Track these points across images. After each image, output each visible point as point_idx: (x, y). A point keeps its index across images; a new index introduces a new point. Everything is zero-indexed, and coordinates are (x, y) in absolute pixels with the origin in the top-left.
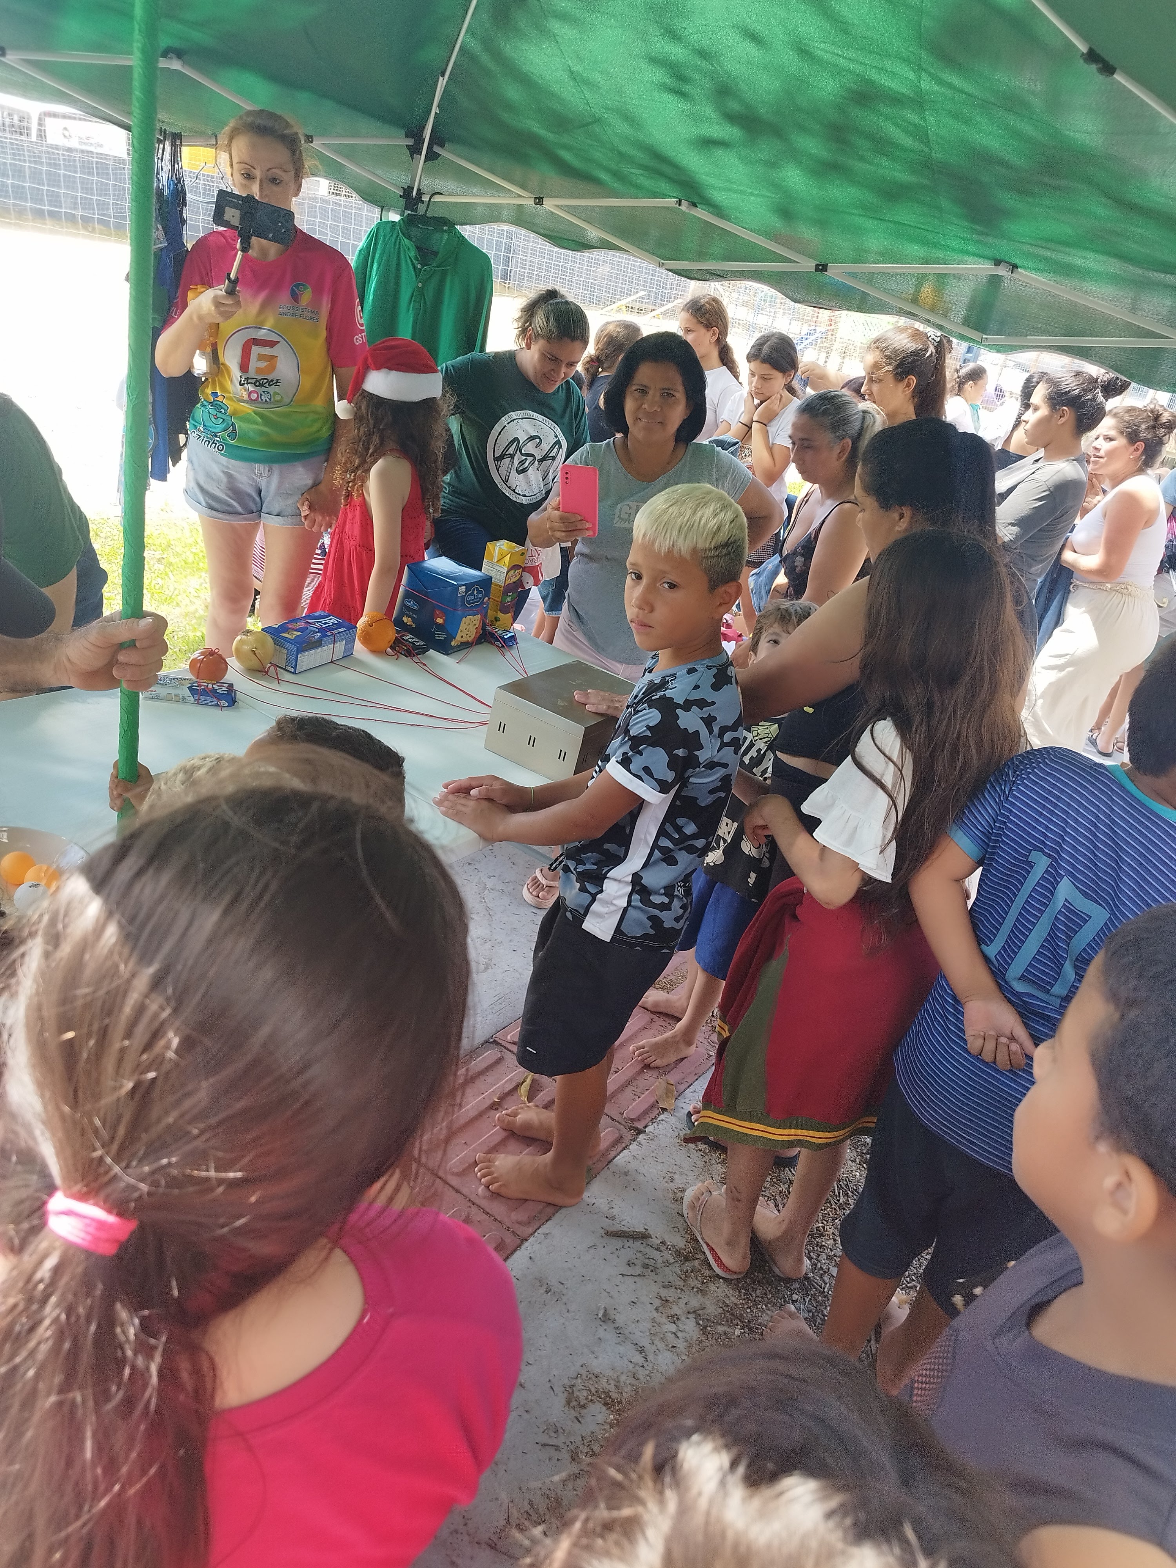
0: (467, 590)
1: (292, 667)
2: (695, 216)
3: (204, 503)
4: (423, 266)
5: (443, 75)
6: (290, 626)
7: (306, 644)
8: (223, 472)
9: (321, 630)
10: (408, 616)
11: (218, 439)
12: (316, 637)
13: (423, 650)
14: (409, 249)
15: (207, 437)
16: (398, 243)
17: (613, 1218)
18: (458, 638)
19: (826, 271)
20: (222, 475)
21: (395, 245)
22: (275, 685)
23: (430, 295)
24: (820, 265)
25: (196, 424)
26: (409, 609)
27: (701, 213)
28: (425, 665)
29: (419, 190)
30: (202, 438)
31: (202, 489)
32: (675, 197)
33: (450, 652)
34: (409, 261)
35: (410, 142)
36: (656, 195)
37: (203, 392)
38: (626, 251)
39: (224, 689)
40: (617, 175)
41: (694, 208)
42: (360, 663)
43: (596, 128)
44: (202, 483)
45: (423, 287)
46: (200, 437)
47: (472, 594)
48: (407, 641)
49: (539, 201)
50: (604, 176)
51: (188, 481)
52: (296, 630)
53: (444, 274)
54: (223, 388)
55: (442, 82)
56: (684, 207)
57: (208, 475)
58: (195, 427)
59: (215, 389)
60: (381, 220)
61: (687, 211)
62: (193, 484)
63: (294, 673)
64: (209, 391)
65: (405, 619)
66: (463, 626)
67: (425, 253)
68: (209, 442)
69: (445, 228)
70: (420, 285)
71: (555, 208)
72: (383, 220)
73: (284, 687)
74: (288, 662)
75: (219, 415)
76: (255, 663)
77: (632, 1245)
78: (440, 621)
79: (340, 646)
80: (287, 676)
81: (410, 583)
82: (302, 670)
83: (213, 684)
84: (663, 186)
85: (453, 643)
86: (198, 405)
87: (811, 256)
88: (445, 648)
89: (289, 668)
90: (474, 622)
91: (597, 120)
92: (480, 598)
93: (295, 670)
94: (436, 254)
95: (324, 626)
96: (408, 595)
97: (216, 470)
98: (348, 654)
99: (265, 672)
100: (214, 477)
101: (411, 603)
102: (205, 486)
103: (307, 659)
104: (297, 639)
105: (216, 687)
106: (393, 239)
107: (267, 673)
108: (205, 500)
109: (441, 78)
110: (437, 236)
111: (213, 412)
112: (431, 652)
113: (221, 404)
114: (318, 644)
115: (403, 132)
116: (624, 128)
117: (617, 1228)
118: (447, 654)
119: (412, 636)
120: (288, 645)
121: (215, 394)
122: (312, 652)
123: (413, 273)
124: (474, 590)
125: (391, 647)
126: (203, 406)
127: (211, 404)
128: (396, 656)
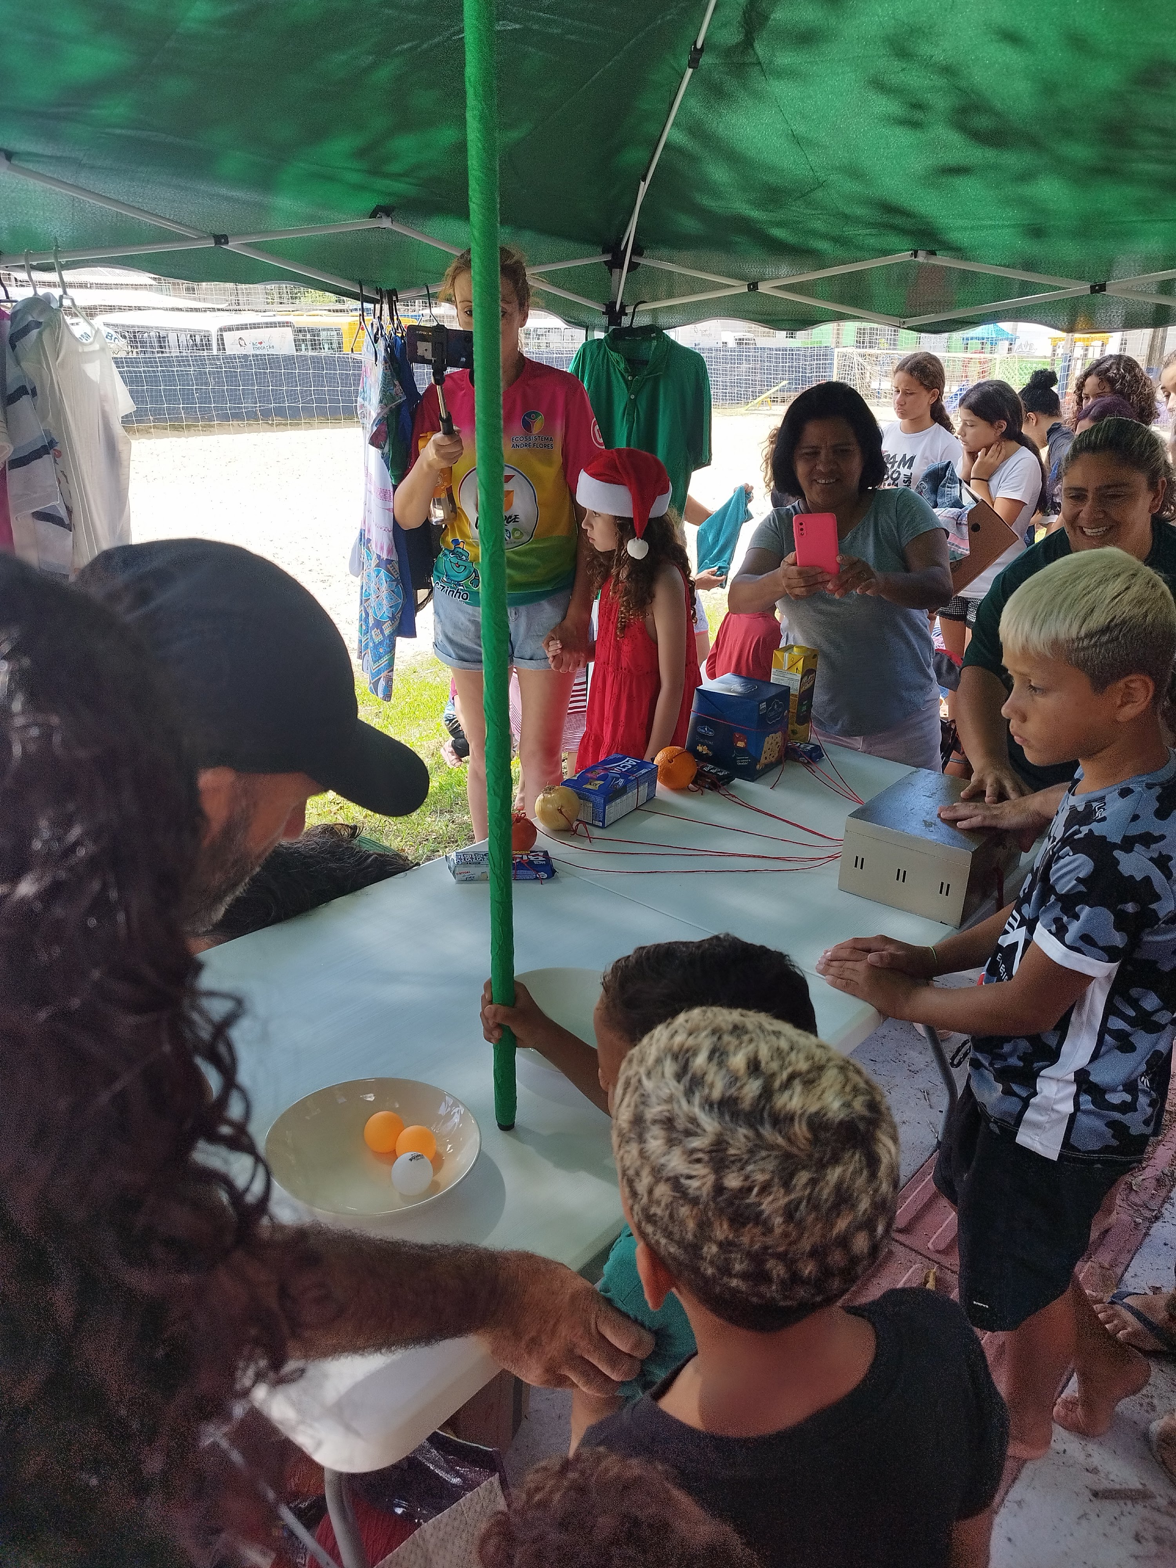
0: (768, 706)
1: (600, 820)
2: (934, 265)
3: (454, 655)
4: (634, 377)
5: (644, 180)
6: (589, 775)
7: (612, 794)
8: (470, 620)
9: (623, 775)
10: (703, 744)
11: (462, 588)
12: (620, 784)
13: (728, 779)
14: (618, 362)
15: (451, 587)
16: (605, 361)
17: (1095, 1471)
18: (763, 761)
19: (1105, 290)
20: (468, 623)
21: (603, 360)
22: (586, 844)
23: (643, 405)
24: (1096, 286)
25: (439, 575)
26: (703, 736)
27: (942, 260)
28: (734, 796)
29: (621, 303)
30: (446, 588)
31: (451, 641)
32: (911, 250)
33: (755, 777)
34: (619, 375)
35: (608, 257)
36: (885, 253)
37: (444, 541)
38: (858, 317)
39: (541, 858)
40: (839, 240)
41: (934, 257)
42: (664, 804)
43: (819, 194)
44: (450, 635)
45: (635, 399)
46: (444, 587)
47: (773, 709)
48: (709, 772)
49: (754, 287)
50: (823, 245)
51: (436, 634)
52: (598, 779)
53: (656, 381)
54: (463, 534)
55: (643, 187)
56: (921, 258)
57: (456, 626)
58: (439, 578)
59: (455, 535)
60: (586, 339)
61: (925, 261)
62: (441, 637)
63: (603, 827)
64: (450, 539)
65: (700, 748)
66: (766, 746)
67: (634, 364)
68: (454, 592)
69: (653, 335)
70: (633, 397)
71: (775, 290)
72: (589, 340)
73: (598, 846)
74: (595, 817)
75: (460, 562)
76: (562, 822)
77: (1133, 1511)
78: (741, 744)
79: (644, 789)
80: (596, 833)
81: (700, 709)
82: (609, 823)
83: (528, 855)
84: (893, 240)
85: (758, 767)
86: (440, 555)
87: (1081, 278)
88: (751, 775)
89: (597, 823)
90: (777, 740)
91: (821, 185)
92: (781, 712)
93: (604, 824)
94: (646, 363)
95: (624, 770)
96: (699, 721)
97: (463, 619)
98: (651, 798)
99: (573, 831)
100: (462, 627)
101: (705, 730)
102: (454, 638)
103: (614, 809)
104: (601, 791)
105: (532, 858)
106: (601, 356)
107: (575, 831)
108: (454, 651)
109: (642, 183)
110: (645, 345)
111: (454, 560)
112: (737, 781)
113: (461, 551)
114: (623, 791)
115: (600, 250)
116: (852, 187)
117: (1105, 1484)
118: (752, 781)
119: (712, 767)
120: (593, 797)
121: (456, 542)
122: (618, 801)
123: (623, 385)
124: (774, 705)
125: (694, 783)
126: (445, 555)
127: (453, 552)
128: (700, 791)
